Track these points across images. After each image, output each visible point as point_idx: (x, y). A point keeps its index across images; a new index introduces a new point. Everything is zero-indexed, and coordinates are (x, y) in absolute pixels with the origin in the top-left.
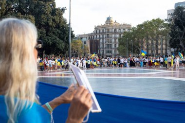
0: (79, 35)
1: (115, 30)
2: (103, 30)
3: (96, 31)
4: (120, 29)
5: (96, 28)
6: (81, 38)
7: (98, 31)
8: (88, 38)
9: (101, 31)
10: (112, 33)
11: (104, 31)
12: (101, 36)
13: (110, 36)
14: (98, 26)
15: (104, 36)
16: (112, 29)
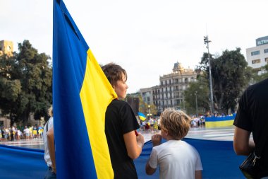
0: (141, 90)
1: (186, 79)
2: (170, 81)
3: (162, 83)
4: (192, 78)
5: (161, 79)
6: (144, 94)
7: (164, 83)
8: (152, 92)
9: (168, 82)
10: (182, 83)
11: (172, 82)
12: (168, 89)
13: (180, 88)
14: (165, 76)
15: (172, 89)
16: (182, 79)
